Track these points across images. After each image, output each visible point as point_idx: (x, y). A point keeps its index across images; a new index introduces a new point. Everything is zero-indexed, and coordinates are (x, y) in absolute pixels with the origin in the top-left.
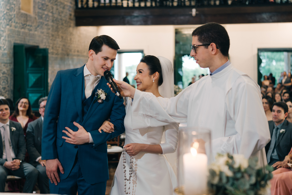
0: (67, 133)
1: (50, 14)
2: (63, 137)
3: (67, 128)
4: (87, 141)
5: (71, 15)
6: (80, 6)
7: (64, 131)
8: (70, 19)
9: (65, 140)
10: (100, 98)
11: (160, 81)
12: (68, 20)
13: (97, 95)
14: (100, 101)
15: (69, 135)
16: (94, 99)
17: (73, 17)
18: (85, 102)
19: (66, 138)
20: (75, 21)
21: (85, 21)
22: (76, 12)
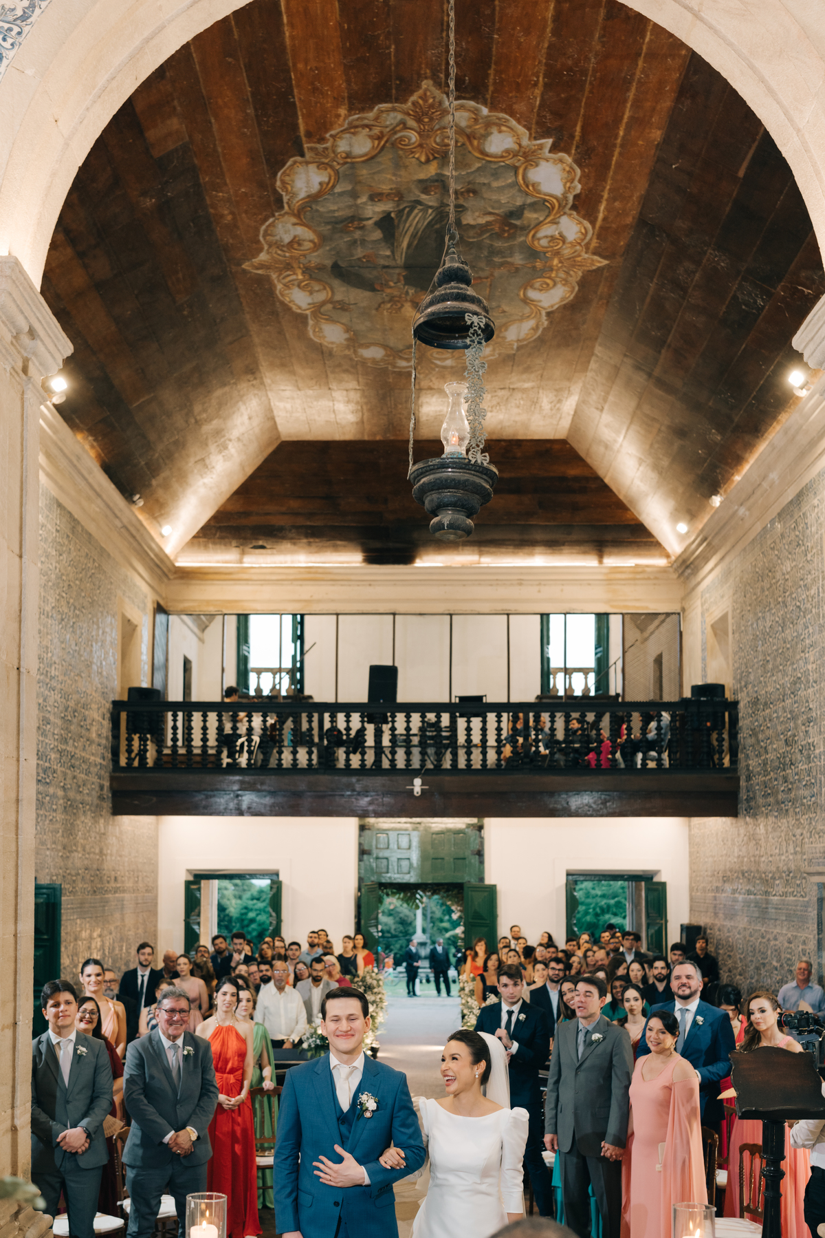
0: (321, 1166)
1: (60, 793)
2: (316, 1172)
3: (321, 1157)
4: (359, 1182)
5: (102, 787)
6: (123, 762)
7: (315, 1164)
8: (101, 798)
9: (320, 1177)
10: (367, 1109)
11: (485, 1078)
12: (96, 801)
13: (361, 1104)
14: (368, 1115)
15: (327, 1170)
16: (357, 1112)
17: (107, 793)
18: (343, 1118)
19: (321, 1174)
20: (110, 800)
21: (136, 802)
22: (112, 779)
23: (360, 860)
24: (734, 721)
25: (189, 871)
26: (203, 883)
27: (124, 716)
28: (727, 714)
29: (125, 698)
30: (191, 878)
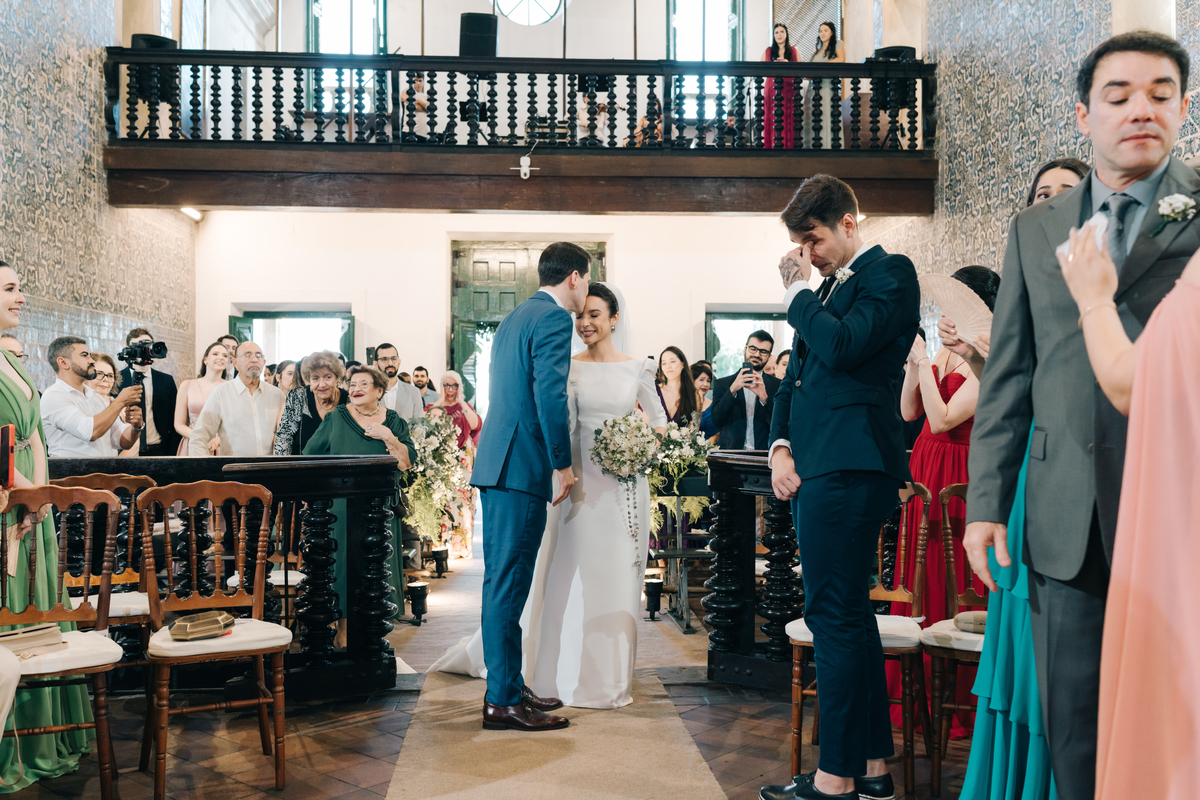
6: (123, 133)
20: (106, 181)
21: (142, 186)
22: (107, 152)
23: (453, 294)
24: (930, 91)
25: (235, 305)
26: (258, 323)
27: (124, 69)
28: (919, 82)
29: (127, 44)
30: (240, 315)
